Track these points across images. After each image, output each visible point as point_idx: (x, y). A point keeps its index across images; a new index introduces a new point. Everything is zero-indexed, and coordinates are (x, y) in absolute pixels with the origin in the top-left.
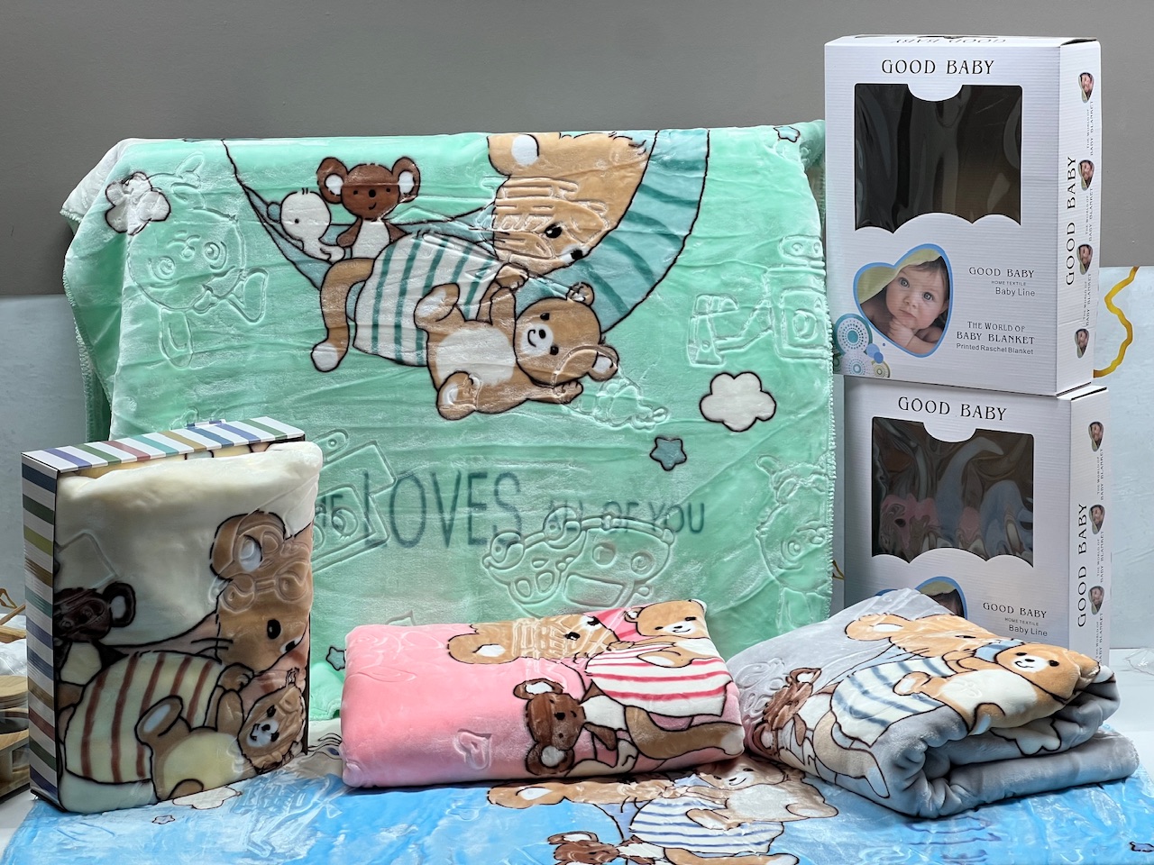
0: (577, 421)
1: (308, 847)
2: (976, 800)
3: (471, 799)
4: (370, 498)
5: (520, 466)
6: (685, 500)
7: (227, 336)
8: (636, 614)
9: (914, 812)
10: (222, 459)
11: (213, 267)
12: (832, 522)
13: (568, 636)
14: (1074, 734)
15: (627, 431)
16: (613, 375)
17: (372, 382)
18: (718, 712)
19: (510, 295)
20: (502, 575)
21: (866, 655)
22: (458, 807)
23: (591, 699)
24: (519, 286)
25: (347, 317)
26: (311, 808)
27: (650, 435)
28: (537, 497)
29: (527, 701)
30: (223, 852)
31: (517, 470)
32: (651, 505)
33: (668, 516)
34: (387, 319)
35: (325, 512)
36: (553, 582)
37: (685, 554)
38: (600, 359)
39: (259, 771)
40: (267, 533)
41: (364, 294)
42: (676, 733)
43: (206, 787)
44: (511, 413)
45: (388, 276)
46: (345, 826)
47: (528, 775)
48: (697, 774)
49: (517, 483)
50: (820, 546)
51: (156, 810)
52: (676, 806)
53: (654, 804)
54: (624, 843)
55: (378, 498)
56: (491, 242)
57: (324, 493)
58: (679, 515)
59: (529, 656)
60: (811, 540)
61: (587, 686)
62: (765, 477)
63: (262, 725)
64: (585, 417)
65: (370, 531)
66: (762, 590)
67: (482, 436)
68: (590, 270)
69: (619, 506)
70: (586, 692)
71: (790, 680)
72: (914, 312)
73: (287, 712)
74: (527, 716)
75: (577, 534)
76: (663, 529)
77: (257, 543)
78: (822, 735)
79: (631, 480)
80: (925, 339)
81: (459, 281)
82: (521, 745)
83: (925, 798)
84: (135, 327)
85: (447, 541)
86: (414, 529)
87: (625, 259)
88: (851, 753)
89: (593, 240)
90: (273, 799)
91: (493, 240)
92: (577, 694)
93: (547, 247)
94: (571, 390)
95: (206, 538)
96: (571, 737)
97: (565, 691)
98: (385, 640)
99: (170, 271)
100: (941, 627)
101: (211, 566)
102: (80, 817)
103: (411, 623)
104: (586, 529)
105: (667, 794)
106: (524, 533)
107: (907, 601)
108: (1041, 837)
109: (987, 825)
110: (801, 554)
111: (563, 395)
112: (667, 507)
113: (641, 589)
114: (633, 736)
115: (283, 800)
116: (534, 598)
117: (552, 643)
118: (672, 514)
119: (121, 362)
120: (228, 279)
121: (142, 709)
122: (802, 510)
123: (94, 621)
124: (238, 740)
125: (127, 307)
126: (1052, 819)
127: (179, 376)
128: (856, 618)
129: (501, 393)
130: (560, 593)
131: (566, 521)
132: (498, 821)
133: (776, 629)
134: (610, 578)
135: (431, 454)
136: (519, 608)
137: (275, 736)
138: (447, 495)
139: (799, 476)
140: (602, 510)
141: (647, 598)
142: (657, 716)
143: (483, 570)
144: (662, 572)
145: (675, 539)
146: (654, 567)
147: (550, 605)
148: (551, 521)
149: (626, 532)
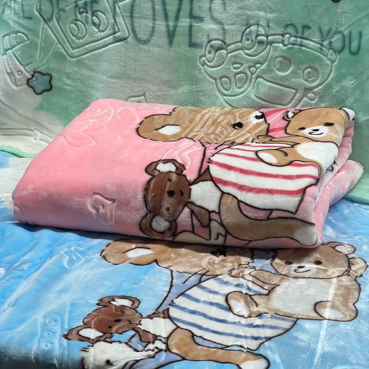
4: (117, 6)
6: (347, 28)
8: (293, 114)
13: (234, 126)
18: (293, 209)
23: (200, 183)
28: (237, 16)
29: (152, 177)
32: (320, 29)
33: (333, 40)
35: (87, 13)
36: (246, 82)
37: (344, 71)
42: (257, 222)
55: (122, 6)
58: (341, 39)
61: (203, 170)
65: (117, 29)
69: (296, 28)
70: (200, 175)
74: (146, 189)
75: (264, 47)
76: (329, 50)
79: (307, 7)
82: (138, 212)
85: (171, 43)
86: (147, 31)
96: (175, 211)
97: (185, 172)
103: (144, 100)
104: (271, 43)
106: (228, 41)
112: (332, 32)
113: (309, 95)
116: (232, 92)
118: (336, 38)
131: (258, 35)
136: (221, 98)
138: (172, 8)
140: (282, 29)
141: (313, 102)
142: (245, 205)
143: (199, 67)
144: (325, 83)
145: (337, 58)
146: (320, 79)
147: (242, 99)
148: (247, 34)
149: (300, 49)
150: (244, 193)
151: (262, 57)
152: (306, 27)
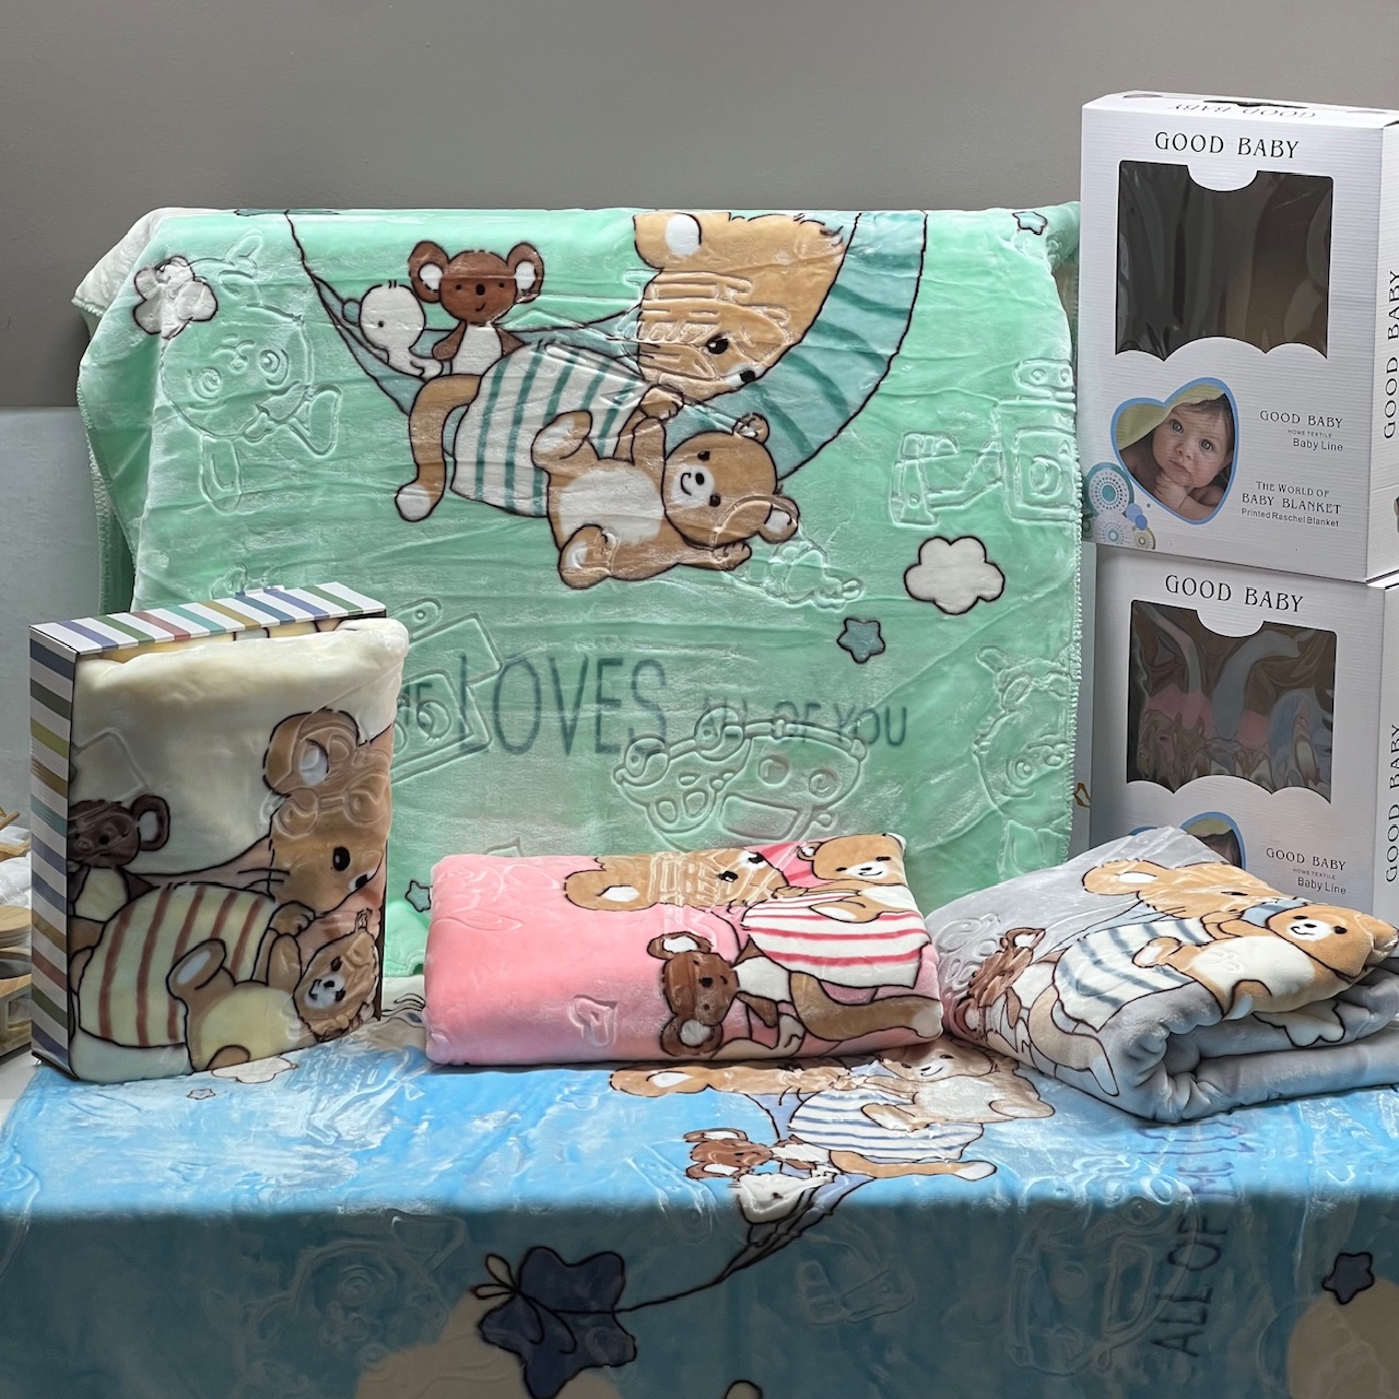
0: (743, 594)
1: (383, 1135)
2: (1230, 1101)
3: (588, 1084)
4: (468, 690)
5: (666, 652)
6: (882, 703)
7: (286, 473)
8: (812, 850)
9: (1149, 1114)
10: (280, 640)
11: (270, 382)
12: (1074, 737)
13: (723, 877)
14: (1362, 1022)
15: (808, 607)
16: (791, 535)
17: (473, 537)
18: (909, 982)
19: (658, 426)
20: (639, 793)
21: (1103, 913)
22: (571, 1093)
23: (747, 961)
24: (671, 416)
25: (443, 450)
26: (385, 1088)
27: (838, 616)
28: (688, 693)
29: (664, 961)
30: (277, 1137)
31: (661, 657)
32: (836, 709)
33: (859, 724)
34: (495, 455)
35: (408, 706)
36: (705, 804)
37: (880, 773)
38: (774, 513)
39: (320, 1038)
40: (335, 737)
41: (466, 422)
42: (853, 1008)
43: (253, 1056)
44: (656, 580)
45: (499, 400)
46: (428, 1110)
47: (662, 1055)
48: (881, 1061)
49: (662, 674)
50: (1057, 768)
51: (191, 1082)
52: (850, 1099)
53: (821, 1096)
54: (781, 1143)
55: (478, 689)
56: (635, 358)
57: (407, 681)
58: (873, 722)
59: (670, 902)
60: (1046, 760)
61: (743, 944)
62: (989, 674)
63: (325, 981)
64: (753, 589)
65: (467, 731)
66: (981, 822)
67: (618, 610)
68: (765, 396)
69: (795, 708)
70: (741, 952)
71: (1006, 943)
72: (1188, 464)
73: (356, 966)
74: (663, 980)
75: (739, 743)
76: (852, 740)
77: (323, 749)
78: (1039, 1015)
80: (1201, 501)
81: (593, 407)
82: (655, 1018)
83: (1163, 1097)
84: (169, 458)
85: (568, 748)
86: (524, 730)
87: (810, 384)
88: (1074, 1038)
89: (769, 358)
90: (337, 1076)
91: (638, 355)
92: (730, 954)
93: (708, 366)
94: (736, 553)
95: (258, 742)
96: (719, 1009)
97: (713, 950)
98: (483, 874)
99: (215, 387)
100: (1207, 878)
101: (264, 777)
102: (96, 1087)
103: (517, 853)
104: (751, 736)
105: (839, 1085)
106: (669, 738)
107: (1167, 844)
108: (1305, 1149)
109: (1240, 1134)
110: (1033, 777)
111: (725, 559)
112: (858, 711)
113: (821, 817)
114: (799, 1009)
115: (351, 1075)
116: (680, 824)
117: (701, 886)
118: (864, 719)
119: (149, 504)
120: (291, 399)
121: (176, 955)
122: (1035, 720)
123: (117, 843)
124: (293, 998)
125: (159, 433)
126: (1324, 1127)
127: (223, 523)
128: (1098, 864)
129: (645, 555)
130: (714, 819)
131: (725, 725)
132: (622, 1112)
133: (998, 875)
134: (781, 802)
135: (550, 632)
136: (660, 837)
137: (340, 995)
138: (569, 687)
139: (1032, 676)
140: (772, 712)
141: (828, 829)
143: (614, 786)
144: (848, 796)
145: (868, 753)
146: (839, 788)
147: (701, 834)
148: (705, 724)
149: (804, 741)
150: (824, 967)
151: (735, 760)
152: (814, 706)
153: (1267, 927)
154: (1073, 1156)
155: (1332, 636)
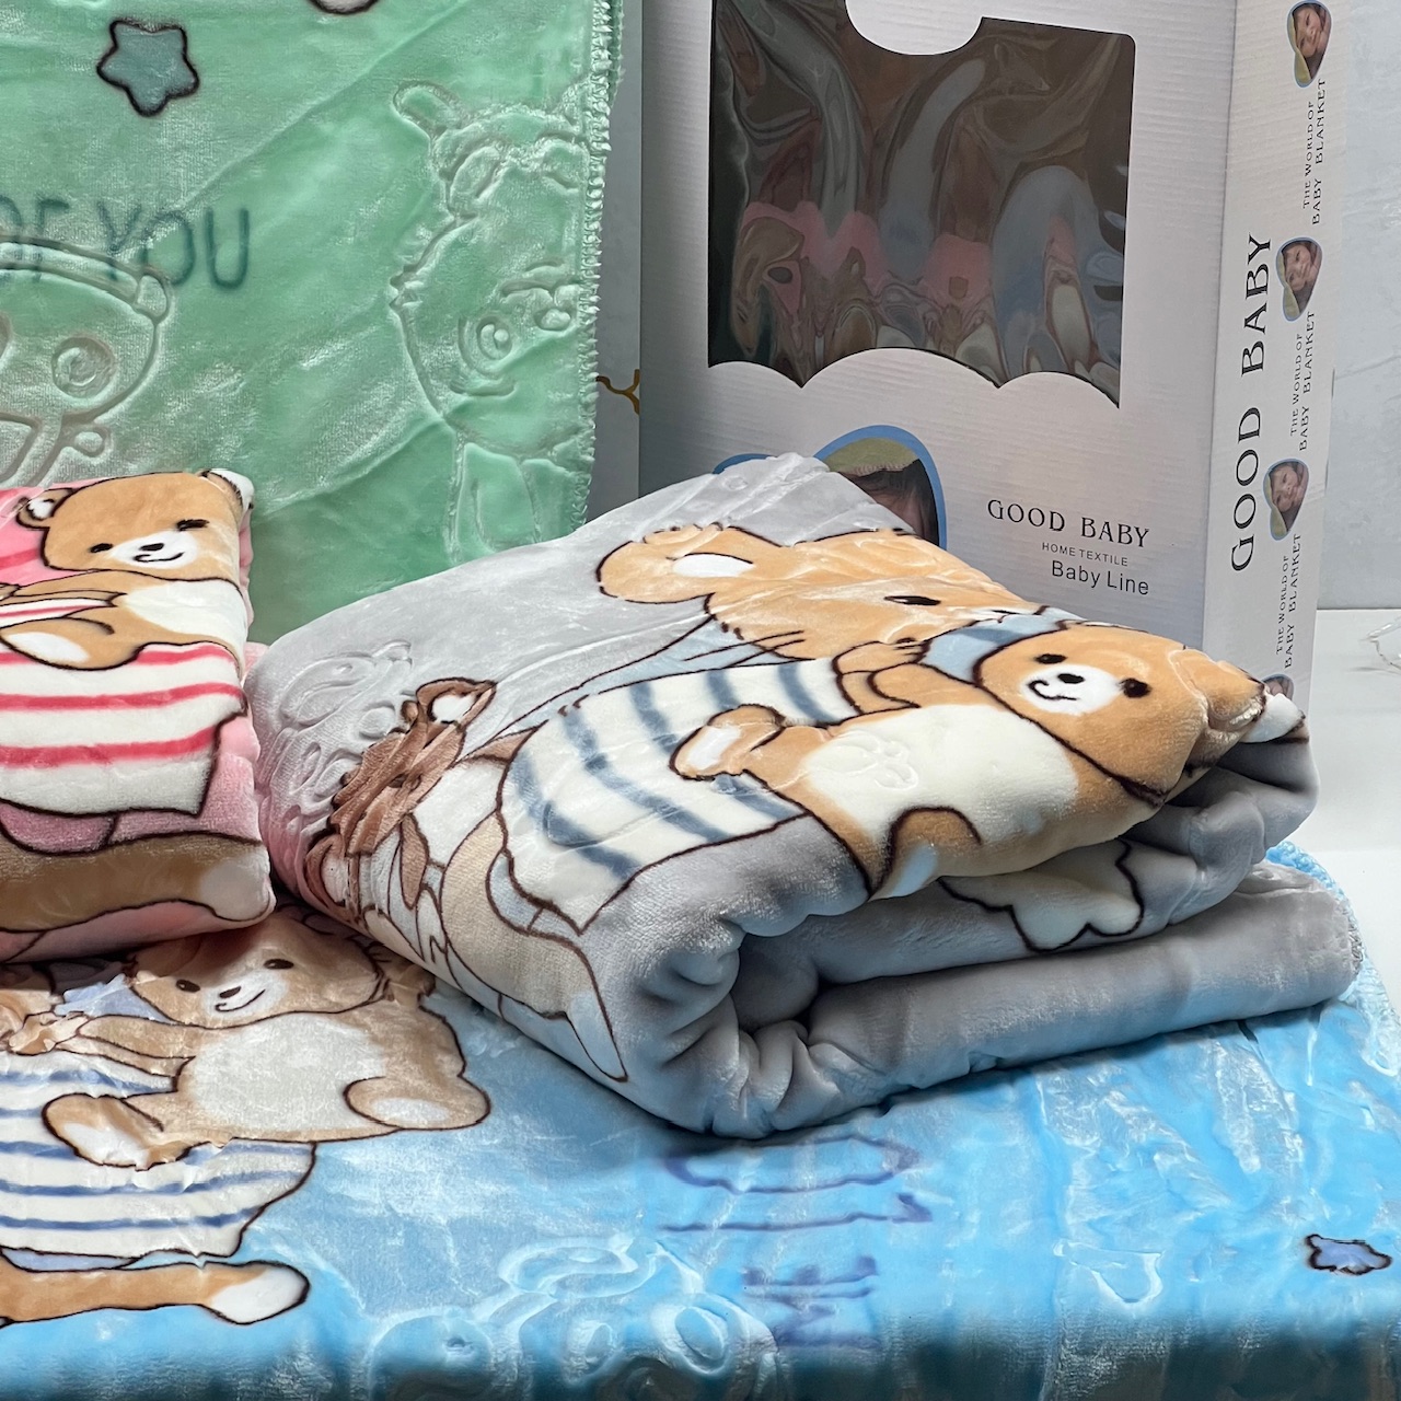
2: (882, 1085)
6: (197, 200)
8: (49, 506)
9: (696, 1123)
12: (597, 271)
14: (1180, 889)
18: (191, 805)
21: (626, 646)
27: (99, 15)
32: (103, 211)
33: (150, 244)
37: (198, 346)
42: (66, 861)
48: (130, 973)
50: (562, 334)
52: (32, 1078)
58: (181, 239)
60: (538, 320)
62: (416, 140)
66: (407, 449)
69: (15, 209)
71: (414, 711)
76: (139, 276)
78: (463, 884)
79: (48, 136)
83: (729, 1085)
88: (532, 942)
100: (861, 565)
107: (784, 491)
108: (1048, 1212)
109: (903, 1165)
110: (513, 354)
112: (146, 216)
113: (82, 437)
118: (160, 235)
122: (514, 236)
126: (1090, 1143)
128: (636, 536)
133: (445, 556)
139: (505, 142)
141: (96, 461)
142: (15, 810)
144: (137, 392)
145: (172, 305)
146: (115, 379)
149: (36, 280)
150: (3, 770)
152: (52, 204)
153: (976, 681)
154: (503, 1239)
155: (1126, 45)
